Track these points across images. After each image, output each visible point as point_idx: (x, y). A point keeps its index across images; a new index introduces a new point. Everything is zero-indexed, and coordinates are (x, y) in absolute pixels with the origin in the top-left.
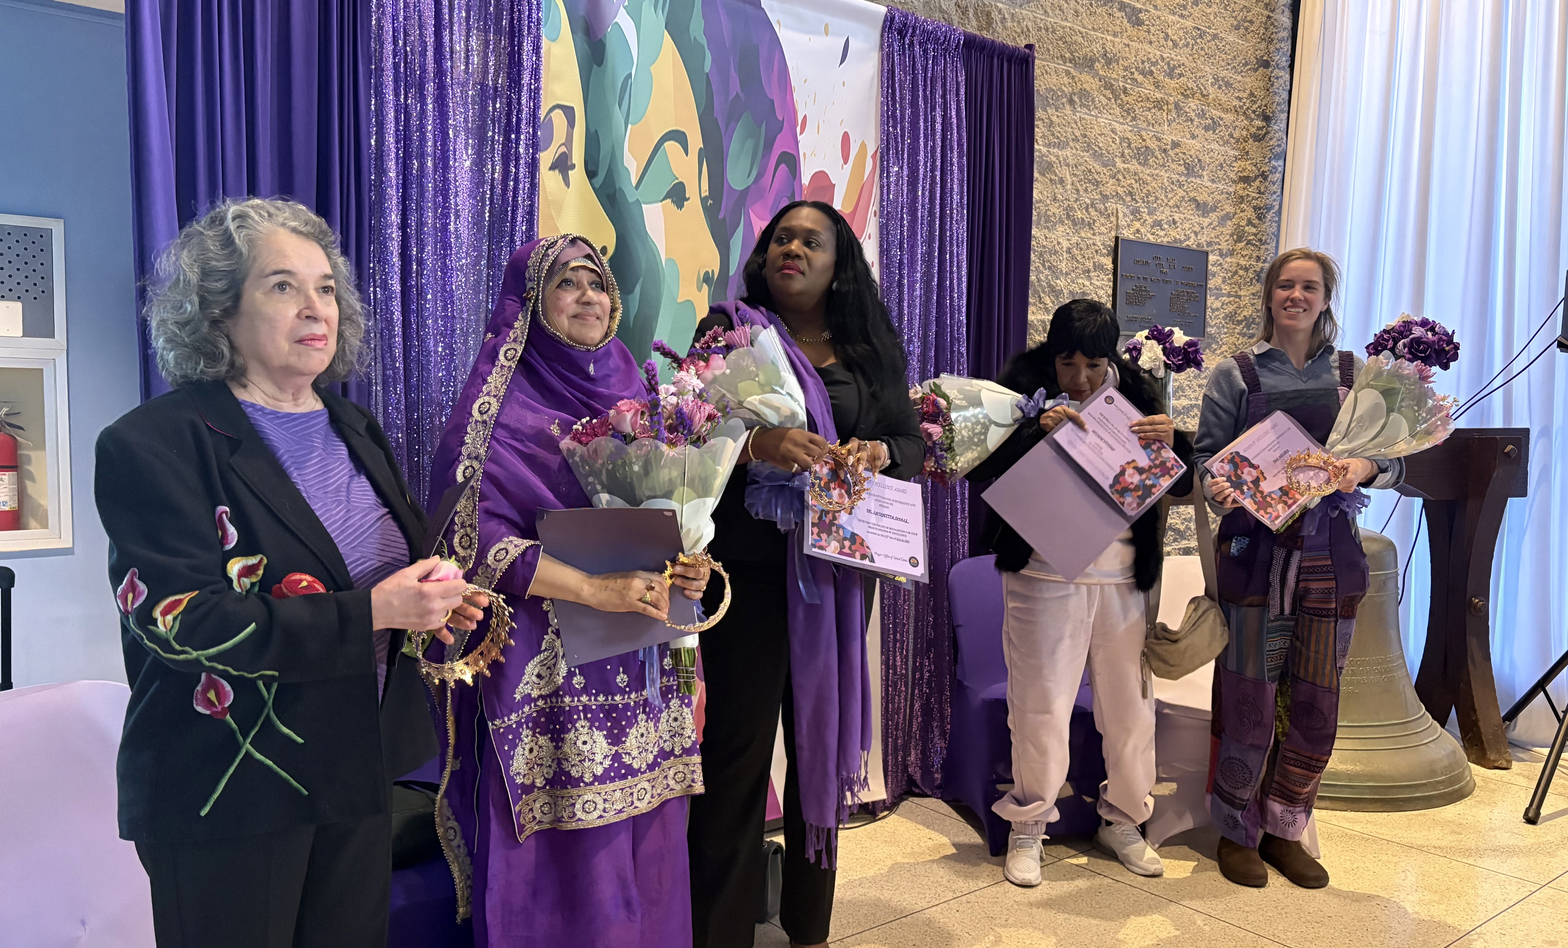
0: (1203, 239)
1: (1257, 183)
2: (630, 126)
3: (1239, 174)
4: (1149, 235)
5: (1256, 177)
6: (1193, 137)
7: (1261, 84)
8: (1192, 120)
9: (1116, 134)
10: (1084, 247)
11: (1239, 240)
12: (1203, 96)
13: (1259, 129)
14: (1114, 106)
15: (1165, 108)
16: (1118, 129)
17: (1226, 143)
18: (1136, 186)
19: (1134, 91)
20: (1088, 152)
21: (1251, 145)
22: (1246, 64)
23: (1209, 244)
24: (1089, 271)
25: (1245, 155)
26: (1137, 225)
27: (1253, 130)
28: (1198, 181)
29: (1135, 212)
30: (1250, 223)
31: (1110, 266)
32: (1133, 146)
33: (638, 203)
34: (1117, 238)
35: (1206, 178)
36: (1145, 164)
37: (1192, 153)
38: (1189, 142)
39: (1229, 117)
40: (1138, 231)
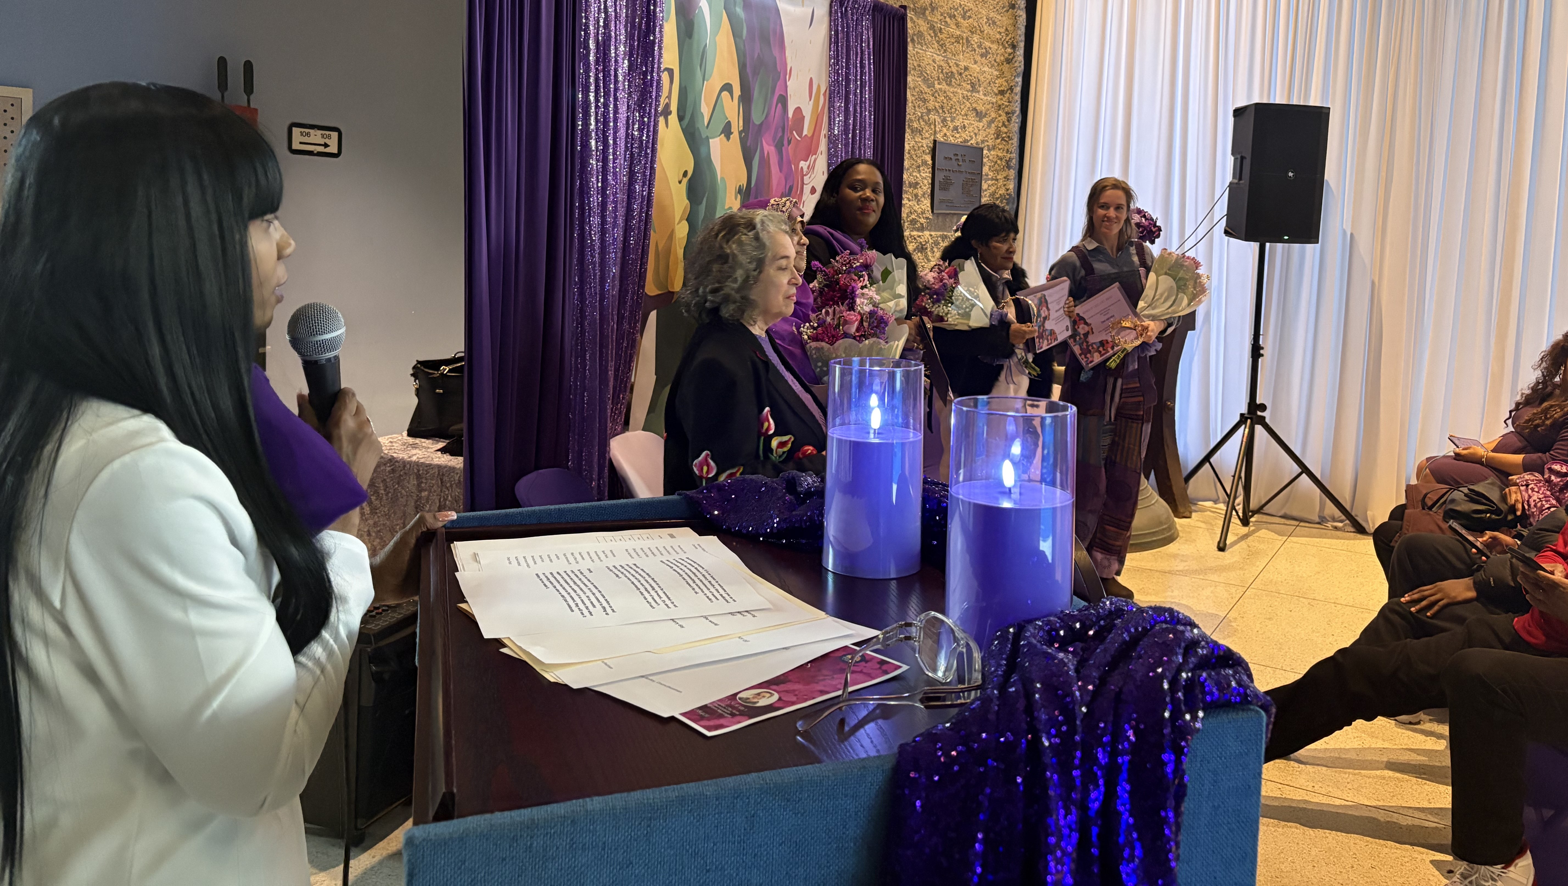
0: (980, 138)
1: (1008, 95)
2: (705, 82)
3: (1000, 89)
4: (951, 138)
5: (1008, 90)
6: (976, 62)
7: (1011, 21)
8: (975, 50)
9: (935, 63)
10: (917, 148)
11: (997, 138)
12: (981, 32)
13: (1010, 54)
14: (934, 42)
15: (961, 42)
16: (937, 59)
17: (993, 66)
18: (945, 101)
19: (945, 30)
20: (920, 77)
21: (1006, 67)
22: (1003, 8)
23: (983, 142)
24: (919, 167)
25: (1002, 75)
26: (945, 130)
27: (1006, 55)
28: (977, 95)
29: (944, 120)
30: (1004, 125)
31: (930, 162)
32: (944, 71)
33: (707, 138)
34: (935, 141)
35: (981, 92)
36: (949, 85)
37: (975, 75)
38: (973, 66)
39: (994, 47)
40: (945, 134)
